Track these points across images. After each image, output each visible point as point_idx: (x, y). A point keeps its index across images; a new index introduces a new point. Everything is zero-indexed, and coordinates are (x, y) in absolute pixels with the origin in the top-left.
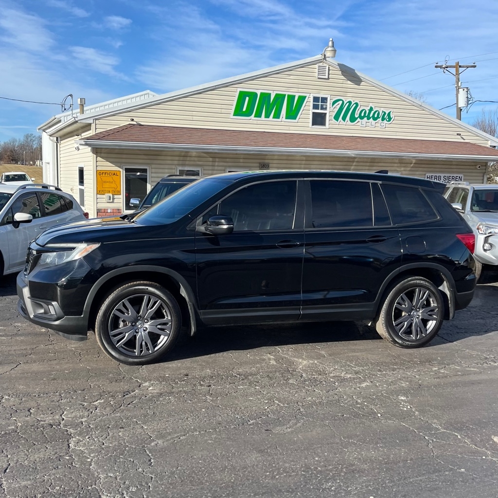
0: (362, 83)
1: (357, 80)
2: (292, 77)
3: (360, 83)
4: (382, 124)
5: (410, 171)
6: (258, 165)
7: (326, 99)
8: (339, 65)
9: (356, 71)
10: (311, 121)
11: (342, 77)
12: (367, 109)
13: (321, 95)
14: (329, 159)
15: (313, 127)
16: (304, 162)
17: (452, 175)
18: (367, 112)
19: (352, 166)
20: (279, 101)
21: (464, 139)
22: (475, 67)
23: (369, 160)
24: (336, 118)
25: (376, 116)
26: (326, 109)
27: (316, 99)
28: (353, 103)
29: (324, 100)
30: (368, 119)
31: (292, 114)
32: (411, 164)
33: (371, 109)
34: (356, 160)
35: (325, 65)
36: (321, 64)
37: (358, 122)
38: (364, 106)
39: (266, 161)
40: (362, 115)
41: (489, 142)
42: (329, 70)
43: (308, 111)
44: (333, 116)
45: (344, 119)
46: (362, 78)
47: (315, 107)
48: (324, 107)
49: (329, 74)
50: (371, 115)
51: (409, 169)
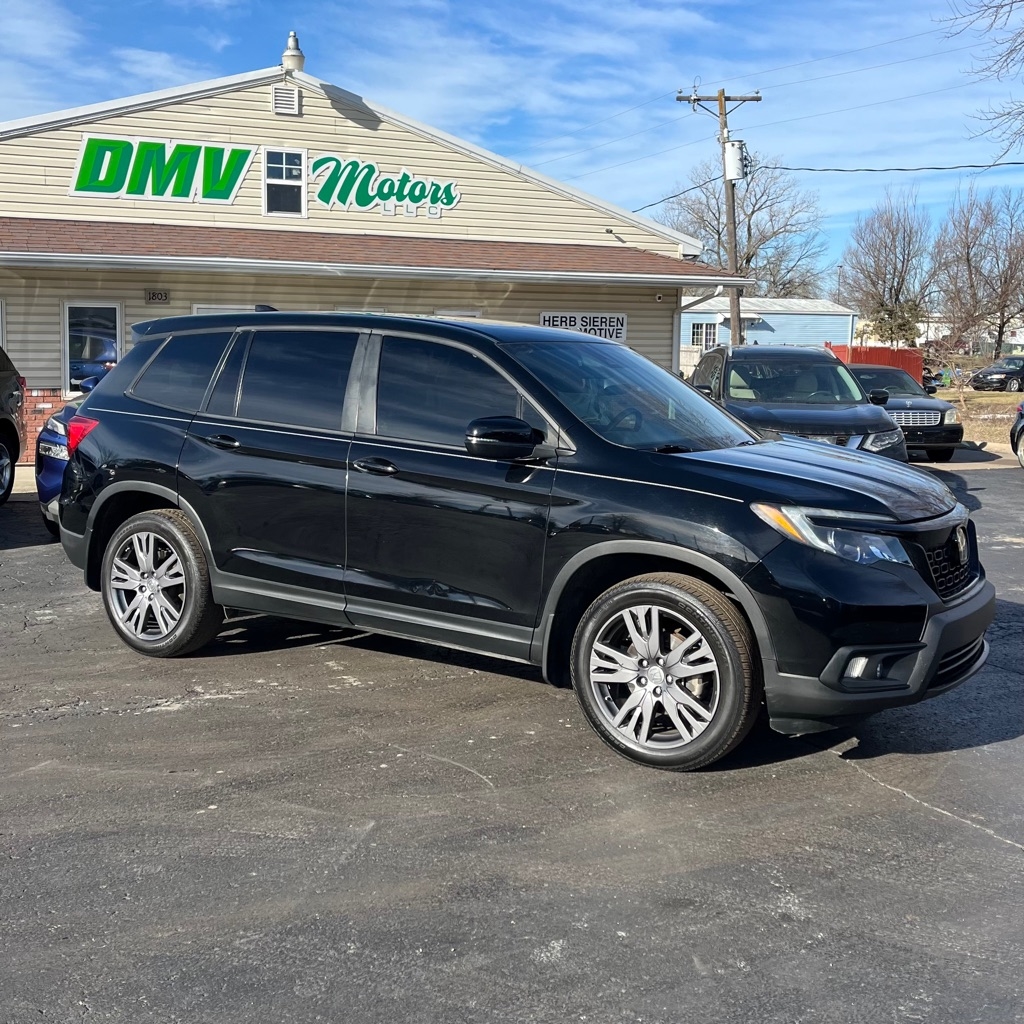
0: (382, 126)
1: (370, 120)
2: (213, 111)
3: (378, 125)
4: (433, 210)
5: (501, 306)
6: (142, 293)
7: (299, 157)
8: (323, 86)
9: (364, 101)
10: (263, 201)
11: (334, 112)
12: (396, 179)
13: (286, 148)
14: (312, 282)
15: (271, 214)
16: (251, 288)
17: (600, 315)
18: (397, 184)
19: (366, 296)
20: (186, 161)
21: (624, 242)
22: (758, 99)
23: (407, 285)
24: (325, 195)
25: (417, 193)
26: (299, 177)
27: (273, 157)
28: (361, 166)
29: (294, 159)
30: (401, 197)
32: (506, 291)
33: (405, 179)
34: (376, 284)
35: (290, 86)
36: (281, 85)
37: (377, 205)
38: (389, 171)
39: (160, 286)
40: (386, 190)
41: (680, 246)
42: (301, 97)
43: (255, 181)
44: (317, 193)
45: (343, 198)
46: (379, 115)
47: (273, 173)
48: (295, 173)
49: (301, 106)
50: (404, 191)
51: (500, 302)
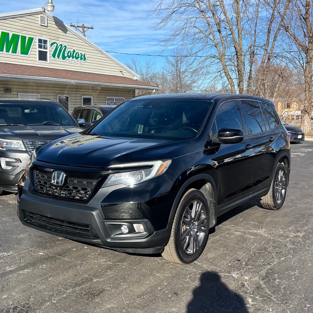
0: (68, 32)
1: (65, 30)
2: (23, 22)
3: (67, 32)
4: (81, 62)
5: (98, 95)
6: (3, 89)
7: (46, 41)
8: (54, 17)
9: (64, 23)
10: (37, 56)
11: (56, 26)
12: (72, 51)
13: (43, 38)
14: (51, 86)
15: (40, 61)
16: (35, 88)
17: (119, 98)
18: (72, 53)
19: (65, 91)
21: (123, 75)
23: (75, 87)
24: (54, 56)
25: (77, 56)
27: (40, 41)
28: (63, 46)
29: (45, 42)
30: (73, 58)
31: (25, 51)
32: (98, 90)
33: (74, 51)
34: (68, 87)
35: (44, 16)
36: (42, 15)
37: (67, 60)
38: (70, 49)
39: (9, 86)
40: (69, 55)
41: (135, 77)
42: (47, 20)
43: (35, 49)
44: (52, 54)
45: (58, 57)
46: (67, 29)
47: (40, 46)
48: (46, 47)
49: (47, 23)
50: (74, 55)
51: (97, 93)
